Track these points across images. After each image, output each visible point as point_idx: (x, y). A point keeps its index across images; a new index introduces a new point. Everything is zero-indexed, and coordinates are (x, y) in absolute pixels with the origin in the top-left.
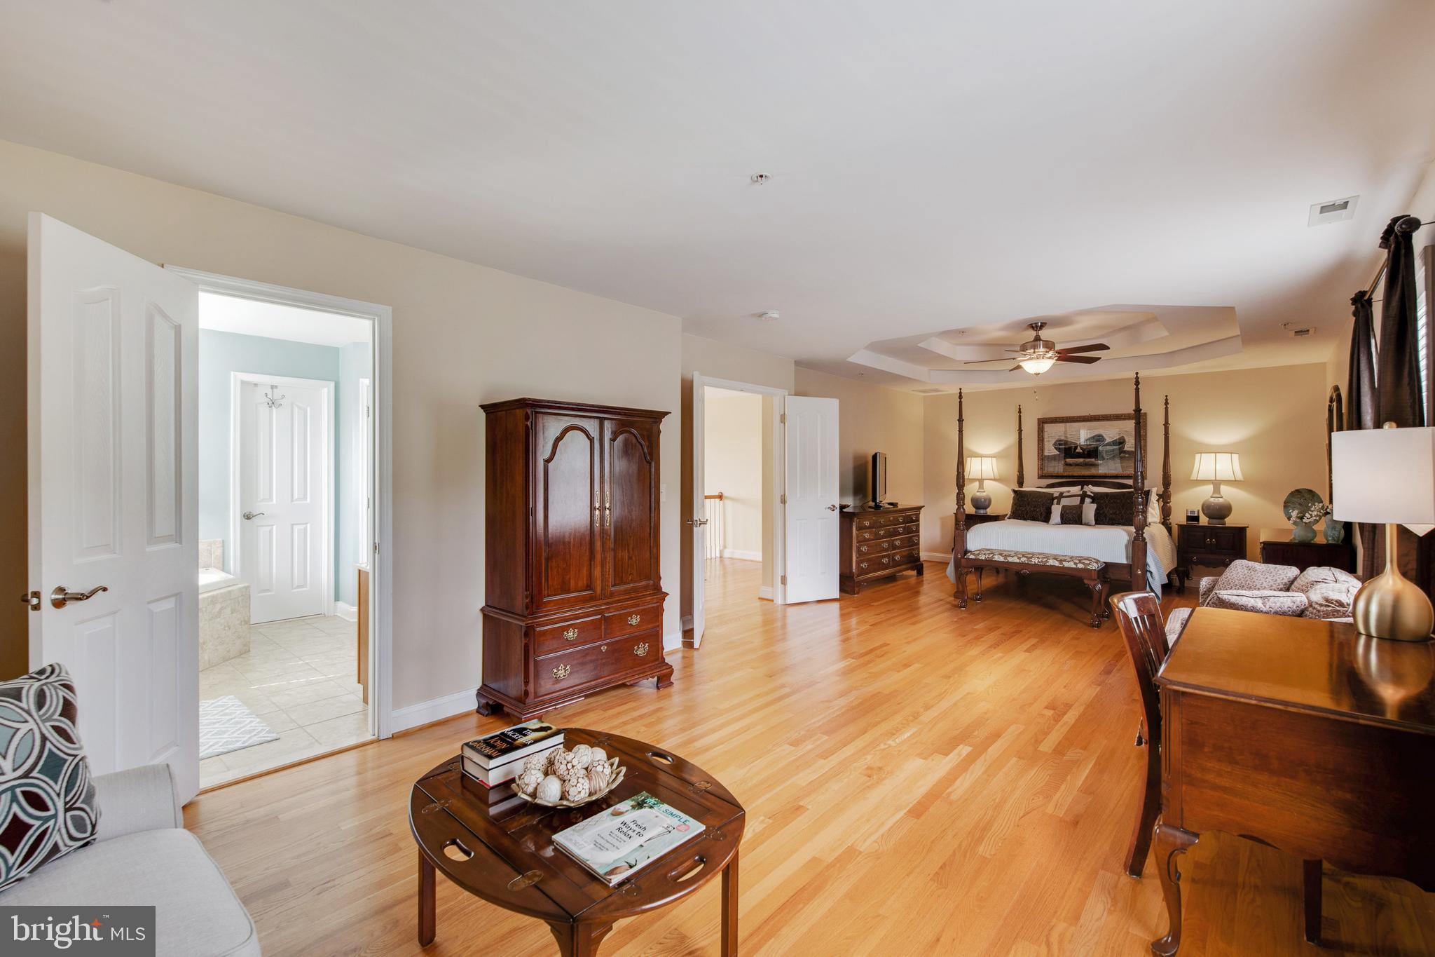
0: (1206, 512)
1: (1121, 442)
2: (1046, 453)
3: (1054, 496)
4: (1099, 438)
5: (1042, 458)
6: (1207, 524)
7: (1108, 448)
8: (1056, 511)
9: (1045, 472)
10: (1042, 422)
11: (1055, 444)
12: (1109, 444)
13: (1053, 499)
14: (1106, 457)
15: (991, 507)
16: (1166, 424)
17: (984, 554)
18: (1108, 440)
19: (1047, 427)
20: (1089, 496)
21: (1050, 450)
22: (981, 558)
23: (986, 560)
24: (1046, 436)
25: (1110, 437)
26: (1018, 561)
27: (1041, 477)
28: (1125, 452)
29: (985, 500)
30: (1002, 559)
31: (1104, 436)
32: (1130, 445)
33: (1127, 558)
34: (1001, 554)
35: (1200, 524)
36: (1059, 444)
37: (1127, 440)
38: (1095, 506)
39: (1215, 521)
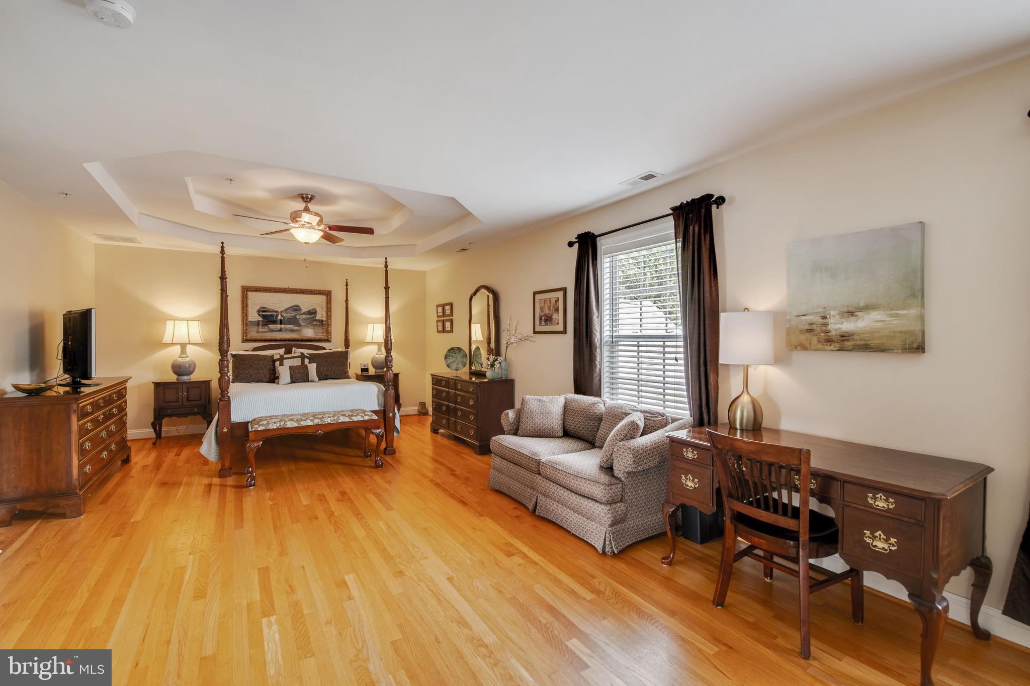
0: (374, 364)
1: (312, 312)
2: (250, 319)
3: (275, 358)
4: (296, 308)
5: (245, 323)
6: (374, 374)
7: (304, 316)
8: (284, 372)
9: (249, 336)
10: (246, 290)
11: (259, 311)
12: (304, 313)
13: (274, 361)
14: (303, 324)
15: (195, 371)
16: (347, 301)
17: (275, 423)
18: (304, 310)
19: (251, 295)
20: (307, 357)
21: (254, 316)
22: (272, 428)
23: (278, 429)
24: (250, 302)
25: (305, 308)
26: (311, 423)
27: (245, 341)
28: (316, 320)
29: (190, 366)
30: (295, 425)
31: (301, 307)
32: (321, 315)
33: (379, 405)
34: (292, 420)
35: (369, 374)
36: (262, 311)
37: (318, 311)
38: (314, 365)
39: (379, 371)
